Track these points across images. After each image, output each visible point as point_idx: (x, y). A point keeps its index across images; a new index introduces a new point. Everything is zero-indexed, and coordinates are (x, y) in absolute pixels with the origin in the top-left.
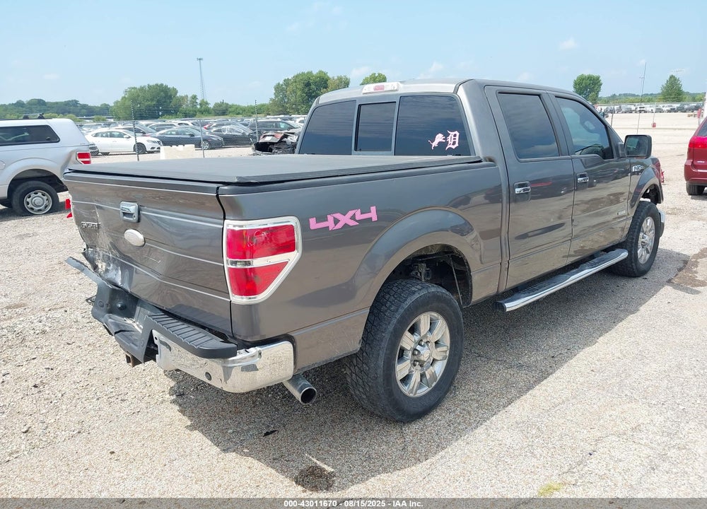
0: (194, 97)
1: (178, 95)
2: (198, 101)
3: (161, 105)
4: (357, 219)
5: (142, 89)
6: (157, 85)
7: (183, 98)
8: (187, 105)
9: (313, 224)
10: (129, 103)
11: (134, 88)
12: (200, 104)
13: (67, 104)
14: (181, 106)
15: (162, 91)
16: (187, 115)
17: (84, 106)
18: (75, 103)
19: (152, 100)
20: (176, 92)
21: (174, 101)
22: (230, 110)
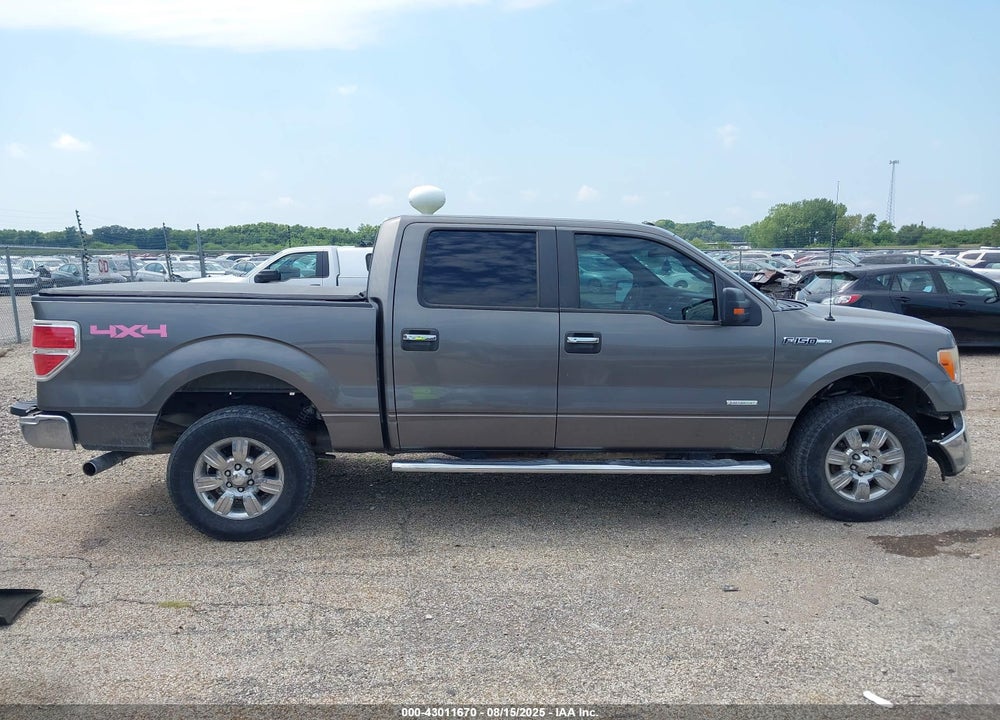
0: (872, 218)
1: (846, 214)
2: (876, 224)
3: (819, 228)
4: (142, 332)
5: (795, 206)
6: (817, 200)
7: (853, 218)
8: (858, 229)
9: (94, 330)
10: (773, 225)
11: (785, 205)
12: (879, 228)
13: (700, 226)
14: (847, 230)
15: (824, 209)
16: (854, 243)
17: (720, 229)
18: (709, 225)
19: (806, 221)
20: (845, 210)
21: (839, 223)
22: (924, 236)
